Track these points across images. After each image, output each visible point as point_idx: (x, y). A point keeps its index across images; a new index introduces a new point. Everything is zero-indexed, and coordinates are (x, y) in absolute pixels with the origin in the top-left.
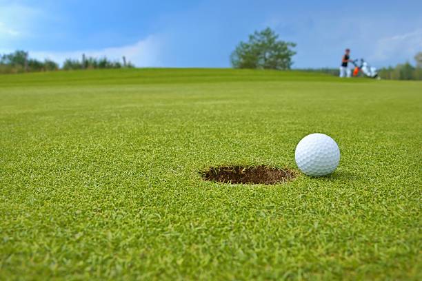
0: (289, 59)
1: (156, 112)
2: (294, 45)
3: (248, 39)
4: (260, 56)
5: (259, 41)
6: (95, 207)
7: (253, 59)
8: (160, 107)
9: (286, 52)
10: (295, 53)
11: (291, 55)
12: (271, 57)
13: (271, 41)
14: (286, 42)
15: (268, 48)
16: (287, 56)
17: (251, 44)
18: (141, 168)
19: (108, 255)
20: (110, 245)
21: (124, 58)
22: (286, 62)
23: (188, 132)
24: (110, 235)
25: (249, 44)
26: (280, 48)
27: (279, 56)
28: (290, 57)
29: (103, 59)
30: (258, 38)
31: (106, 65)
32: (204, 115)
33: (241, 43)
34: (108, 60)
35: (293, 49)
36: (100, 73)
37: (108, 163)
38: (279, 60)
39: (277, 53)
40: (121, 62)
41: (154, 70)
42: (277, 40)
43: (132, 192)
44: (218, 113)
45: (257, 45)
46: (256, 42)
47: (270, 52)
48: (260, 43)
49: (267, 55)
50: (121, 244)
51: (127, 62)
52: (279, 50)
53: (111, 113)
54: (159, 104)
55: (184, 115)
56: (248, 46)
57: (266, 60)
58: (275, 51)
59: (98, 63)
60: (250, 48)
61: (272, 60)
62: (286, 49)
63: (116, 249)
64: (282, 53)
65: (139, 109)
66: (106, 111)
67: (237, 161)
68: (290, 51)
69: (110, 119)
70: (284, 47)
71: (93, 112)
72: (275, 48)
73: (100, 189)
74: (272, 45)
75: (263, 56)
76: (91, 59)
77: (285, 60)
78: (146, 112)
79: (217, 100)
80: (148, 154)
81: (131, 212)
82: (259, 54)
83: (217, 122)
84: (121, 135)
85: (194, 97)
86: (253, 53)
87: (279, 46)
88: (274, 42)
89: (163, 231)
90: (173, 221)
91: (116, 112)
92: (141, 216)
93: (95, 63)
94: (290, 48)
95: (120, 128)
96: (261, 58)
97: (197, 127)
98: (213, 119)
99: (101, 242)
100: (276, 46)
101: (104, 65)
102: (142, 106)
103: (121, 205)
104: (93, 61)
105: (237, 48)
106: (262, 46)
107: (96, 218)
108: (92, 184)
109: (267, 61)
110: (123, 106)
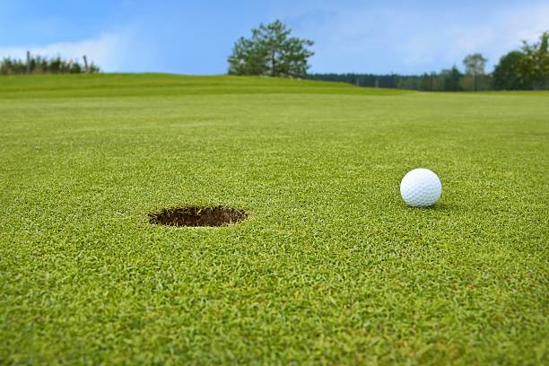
0: (305, 62)
1: (119, 139)
2: (311, 44)
3: (252, 34)
4: (267, 57)
5: (266, 37)
6: (35, 252)
7: (258, 60)
8: (125, 132)
9: (301, 52)
10: (313, 54)
11: (307, 56)
12: (281, 59)
13: (280, 38)
14: (301, 39)
15: (278, 46)
16: (302, 57)
17: (256, 40)
18: (87, 212)
19: (43, 291)
20: (47, 283)
21: (85, 58)
22: (301, 65)
23: (151, 167)
24: (48, 275)
25: (252, 41)
26: (293, 47)
27: (291, 58)
28: (306, 59)
29: (55, 59)
30: (265, 33)
31: (61, 66)
32: (177, 143)
33: (242, 38)
34: (62, 60)
35: (310, 49)
36: (51, 79)
37: (52, 206)
38: (292, 63)
39: (288, 54)
40: (81, 63)
41: (125, 76)
42: (289, 37)
43: (74, 237)
44: (195, 140)
45: (263, 43)
46: (263, 39)
47: (281, 52)
48: (267, 41)
49: (277, 55)
50: (57, 283)
51: (89, 63)
52: (292, 50)
53: (62, 140)
54: (125, 127)
55: (153, 144)
56: (251, 44)
57: (274, 62)
58: (287, 52)
59: (49, 64)
60: (254, 46)
61: (282, 62)
62: (300, 48)
63: (52, 286)
64: (296, 54)
65: (99, 134)
66: (57, 137)
67: (193, 202)
68: (305, 51)
69: (60, 149)
70: (298, 45)
71: (40, 139)
72: (287, 47)
73: (42, 234)
74: (283, 43)
75: (271, 57)
76: (39, 58)
77: (299, 63)
78: (107, 138)
79: (200, 120)
80: (98, 195)
81: (70, 255)
82: (266, 54)
83: (189, 153)
84: (71, 171)
85: (173, 116)
86: (257, 53)
87: (292, 44)
88: (285, 38)
89: (97, 271)
90: (109, 262)
91: (69, 139)
92: (79, 259)
93: (45, 63)
94: (305, 46)
95: (71, 162)
96: (268, 60)
97: (163, 160)
98: (186, 148)
99: (40, 281)
100: (288, 44)
101: (56, 67)
102: (103, 129)
103: (62, 249)
104: (41, 62)
105: (237, 47)
106: (269, 44)
107: (35, 261)
108: (34, 229)
109: (276, 64)
110: (78, 131)
